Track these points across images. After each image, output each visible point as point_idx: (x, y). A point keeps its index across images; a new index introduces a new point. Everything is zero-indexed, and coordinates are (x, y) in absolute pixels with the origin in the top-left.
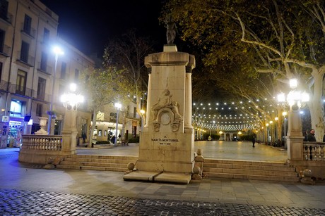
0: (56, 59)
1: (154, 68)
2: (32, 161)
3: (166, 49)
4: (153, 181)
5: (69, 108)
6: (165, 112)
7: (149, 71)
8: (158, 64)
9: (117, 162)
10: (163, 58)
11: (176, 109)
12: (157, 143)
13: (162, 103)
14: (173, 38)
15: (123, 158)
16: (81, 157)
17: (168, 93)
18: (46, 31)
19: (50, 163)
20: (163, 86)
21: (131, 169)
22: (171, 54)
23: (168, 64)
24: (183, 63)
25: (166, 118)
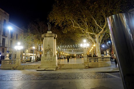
0: (10, 31)
1: (44, 38)
2: (6, 68)
3: (48, 32)
4: (45, 70)
5: (18, 50)
6: (48, 51)
7: (43, 39)
8: (46, 37)
9: (34, 67)
10: (47, 35)
11: (51, 50)
12: (46, 60)
13: (47, 48)
14: (50, 29)
15: (36, 65)
16: (23, 66)
17: (49, 45)
18: (5, 21)
19: (13, 68)
20: (48, 43)
21: (39, 68)
22: (50, 34)
23: (49, 37)
24: (53, 37)
25: (48, 53)
